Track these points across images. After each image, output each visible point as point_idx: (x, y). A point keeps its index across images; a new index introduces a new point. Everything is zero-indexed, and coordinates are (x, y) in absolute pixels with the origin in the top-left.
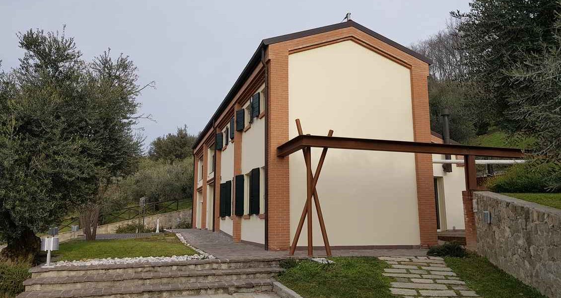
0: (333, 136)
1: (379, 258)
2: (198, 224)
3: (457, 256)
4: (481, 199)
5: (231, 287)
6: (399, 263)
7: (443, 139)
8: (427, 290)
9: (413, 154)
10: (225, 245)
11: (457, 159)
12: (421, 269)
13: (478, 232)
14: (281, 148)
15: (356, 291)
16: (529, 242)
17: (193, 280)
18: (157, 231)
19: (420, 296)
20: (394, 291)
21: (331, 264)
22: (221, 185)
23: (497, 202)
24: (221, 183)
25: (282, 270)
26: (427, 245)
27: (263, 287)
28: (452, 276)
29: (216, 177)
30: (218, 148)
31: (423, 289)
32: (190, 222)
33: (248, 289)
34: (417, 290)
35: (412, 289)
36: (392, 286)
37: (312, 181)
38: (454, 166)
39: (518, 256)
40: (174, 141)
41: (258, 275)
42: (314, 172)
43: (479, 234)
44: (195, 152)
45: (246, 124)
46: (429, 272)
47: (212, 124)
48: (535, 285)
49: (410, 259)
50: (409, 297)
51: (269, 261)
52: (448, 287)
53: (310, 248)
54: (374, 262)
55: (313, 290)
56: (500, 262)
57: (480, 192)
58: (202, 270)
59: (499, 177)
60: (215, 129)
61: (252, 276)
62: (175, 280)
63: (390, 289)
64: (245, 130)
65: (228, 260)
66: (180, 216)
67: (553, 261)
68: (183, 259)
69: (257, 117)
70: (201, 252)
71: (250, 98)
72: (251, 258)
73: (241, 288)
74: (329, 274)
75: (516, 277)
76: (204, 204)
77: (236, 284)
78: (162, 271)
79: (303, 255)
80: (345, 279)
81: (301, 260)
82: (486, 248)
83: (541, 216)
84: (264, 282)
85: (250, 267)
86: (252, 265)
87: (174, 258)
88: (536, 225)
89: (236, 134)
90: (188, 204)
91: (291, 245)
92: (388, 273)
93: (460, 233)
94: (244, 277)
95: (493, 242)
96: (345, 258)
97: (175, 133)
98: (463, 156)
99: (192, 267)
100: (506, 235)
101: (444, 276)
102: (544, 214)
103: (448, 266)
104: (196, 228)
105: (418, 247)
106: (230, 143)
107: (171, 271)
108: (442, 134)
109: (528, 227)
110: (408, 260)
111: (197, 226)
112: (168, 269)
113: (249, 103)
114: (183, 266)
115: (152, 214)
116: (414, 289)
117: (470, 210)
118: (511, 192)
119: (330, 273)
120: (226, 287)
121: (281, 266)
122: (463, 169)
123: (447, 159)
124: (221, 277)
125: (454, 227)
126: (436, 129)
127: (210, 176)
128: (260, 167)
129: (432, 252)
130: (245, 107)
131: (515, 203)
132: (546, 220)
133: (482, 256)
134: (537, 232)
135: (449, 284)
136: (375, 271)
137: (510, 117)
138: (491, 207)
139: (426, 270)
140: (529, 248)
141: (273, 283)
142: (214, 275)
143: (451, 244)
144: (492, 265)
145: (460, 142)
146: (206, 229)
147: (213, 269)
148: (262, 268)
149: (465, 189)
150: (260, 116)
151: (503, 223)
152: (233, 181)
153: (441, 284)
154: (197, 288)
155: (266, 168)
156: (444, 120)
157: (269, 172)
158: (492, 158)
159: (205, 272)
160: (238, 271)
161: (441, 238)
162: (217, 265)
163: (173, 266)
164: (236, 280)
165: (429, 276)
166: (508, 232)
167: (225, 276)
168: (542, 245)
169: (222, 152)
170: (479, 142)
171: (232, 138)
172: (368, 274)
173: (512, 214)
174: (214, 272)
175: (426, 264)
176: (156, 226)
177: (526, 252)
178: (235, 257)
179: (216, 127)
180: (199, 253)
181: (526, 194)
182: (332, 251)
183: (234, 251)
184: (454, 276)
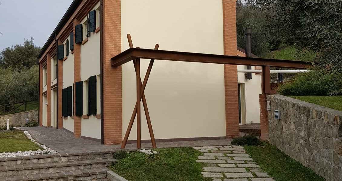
0: (158, 49)
1: (194, 148)
2: (44, 123)
3: (254, 145)
4: (273, 101)
5: (70, 176)
6: (210, 151)
7: (246, 53)
8: (230, 172)
9: (222, 65)
10: (67, 140)
11: (256, 69)
12: (226, 156)
13: (270, 126)
14: (114, 59)
15: (175, 176)
16: (309, 134)
17: (36, 172)
18: (8, 129)
19: (226, 178)
20: (205, 175)
21: (156, 155)
22: (63, 89)
23: (286, 103)
24: (63, 88)
25: (114, 160)
26: (231, 136)
27: (98, 175)
28: (250, 161)
29: (59, 83)
30: (60, 58)
31: (228, 172)
32: (37, 121)
33: (85, 178)
34: (223, 173)
35: (219, 172)
36: (204, 170)
37: (141, 87)
38: (253, 75)
39: (300, 145)
40: (21, 51)
41: (94, 166)
42: (142, 80)
43: (271, 127)
44: (40, 61)
45: (84, 37)
46: (232, 158)
47: (54, 37)
48: (312, 167)
49: (218, 148)
50: (217, 179)
51: (103, 154)
52: (246, 170)
53: (139, 142)
54: (190, 151)
55: (140, 176)
56: (287, 150)
57: (272, 95)
58: (44, 163)
59: (287, 83)
60: (57, 41)
61: (89, 167)
62: (19, 172)
63: (202, 173)
64: (83, 42)
65: (68, 154)
66: (28, 116)
67: (326, 149)
68: (26, 154)
69: (94, 31)
70: (45, 147)
71: (87, 14)
72: (87, 151)
73: (79, 177)
74: (153, 163)
75: (297, 161)
76: (49, 106)
77: (74, 174)
78: (8, 165)
79: (133, 148)
80: (166, 167)
81: (131, 152)
82: (276, 138)
83: (319, 114)
84: (99, 171)
85: (87, 159)
86: (88, 157)
87: (19, 154)
88: (315, 121)
89: (75, 45)
90: (35, 105)
91: (123, 140)
92: (201, 160)
93: (257, 126)
94: (82, 167)
95: (281, 134)
96: (167, 149)
97: (22, 44)
98: (261, 67)
99: (35, 161)
100: (292, 128)
101: (244, 161)
102: (321, 113)
103: (247, 153)
104: (43, 126)
105: (224, 138)
106: (70, 54)
107: (16, 165)
108: (245, 49)
109: (308, 123)
110: (217, 149)
111: (43, 125)
112: (13, 163)
113: (87, 19)
114: (27, 160)
115: (3, 114)
116: (220, 172)
117: (265, 109)
118: (296, 95)
119: (155, 162)
120: (65, 177)
121: (114, 157)
122: (260, 78)
123: (248, 69)
124: (61, 169)
125: (252, 122)
126: (241, 45)
127: (54, 82)
128: (97, 75)
129: (236, 142)
130: (82, 23)
131: (299, 104)
132: (322, 118)
133: (272, 144)
134: (316, 127)
135: (248, 167)
136: (190, 159)
137: (301, 35)
138: (281, 107)
139: (230, 157)
140: (309, 138)
141: (106, 172)
142: (55, 167)
143: (249, 136)
144: (279, 151)
145: (258, 56)
146: (51, 127)
147: (54, 162)
148: (97, 159)
149: (261, 93)
150: (96, 31)
151: (289, 119)
152: (73, 86)
153: (242, 167)
154: (40, 179)
155: (102, 76)
156: (247, 38)
157: (104, 80)
158: (282, 68)
159: (47, 165)
160: (77, 163)
161: (242, 130)
162: (58, 158)
163: (18, 161)
164: (75, 170)
165: (233, 162)
166: (293, 127)
167: (65, 168)
168: (319, 136)
169: (64, 62)
170: (272, 56)
171: (72, 50)
172: (185, 162)
173: (297, 112)
174: (55, 164)
175: (230, 152)
176: (7, 125)
177: (306, 142)
178: (74, 151)
179: (58, 40)
180: (43, 148)
181: (307, 96)
182: (156, 143)
183: (73, 146)
184: (252, 161)
